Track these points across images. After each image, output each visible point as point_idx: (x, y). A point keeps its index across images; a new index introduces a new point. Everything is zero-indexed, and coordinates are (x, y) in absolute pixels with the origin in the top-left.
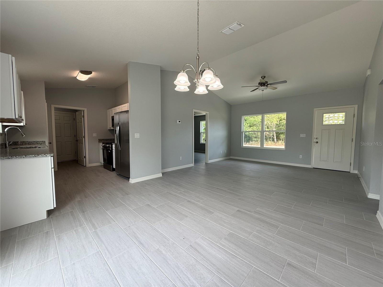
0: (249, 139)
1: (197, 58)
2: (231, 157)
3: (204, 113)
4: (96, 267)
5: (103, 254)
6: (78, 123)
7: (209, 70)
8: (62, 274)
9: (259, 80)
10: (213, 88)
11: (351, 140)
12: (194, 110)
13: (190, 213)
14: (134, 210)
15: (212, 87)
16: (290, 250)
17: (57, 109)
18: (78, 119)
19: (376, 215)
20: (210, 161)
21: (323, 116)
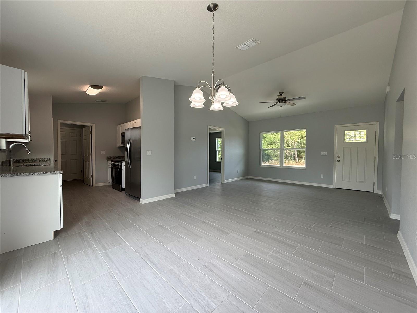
0: (268, 158)
1: (212, 75)
2: (249, 176)
3: (220, 130)
4: (107, 287)
5: (114, 274)
6: (85, 140)
7: (224, 87)
8: (73, 294)
9: (277, 95)
10: (229, 105)
11: (374, 158)
12: (209, 127)
13: (205, 234)
14: (146, 231)
15: (228, 103)
16: (308, 270)
17: (63, 125)
18: (85, 136)
19: (397, 235)
20: (226, 181)
21: (344, 134)
